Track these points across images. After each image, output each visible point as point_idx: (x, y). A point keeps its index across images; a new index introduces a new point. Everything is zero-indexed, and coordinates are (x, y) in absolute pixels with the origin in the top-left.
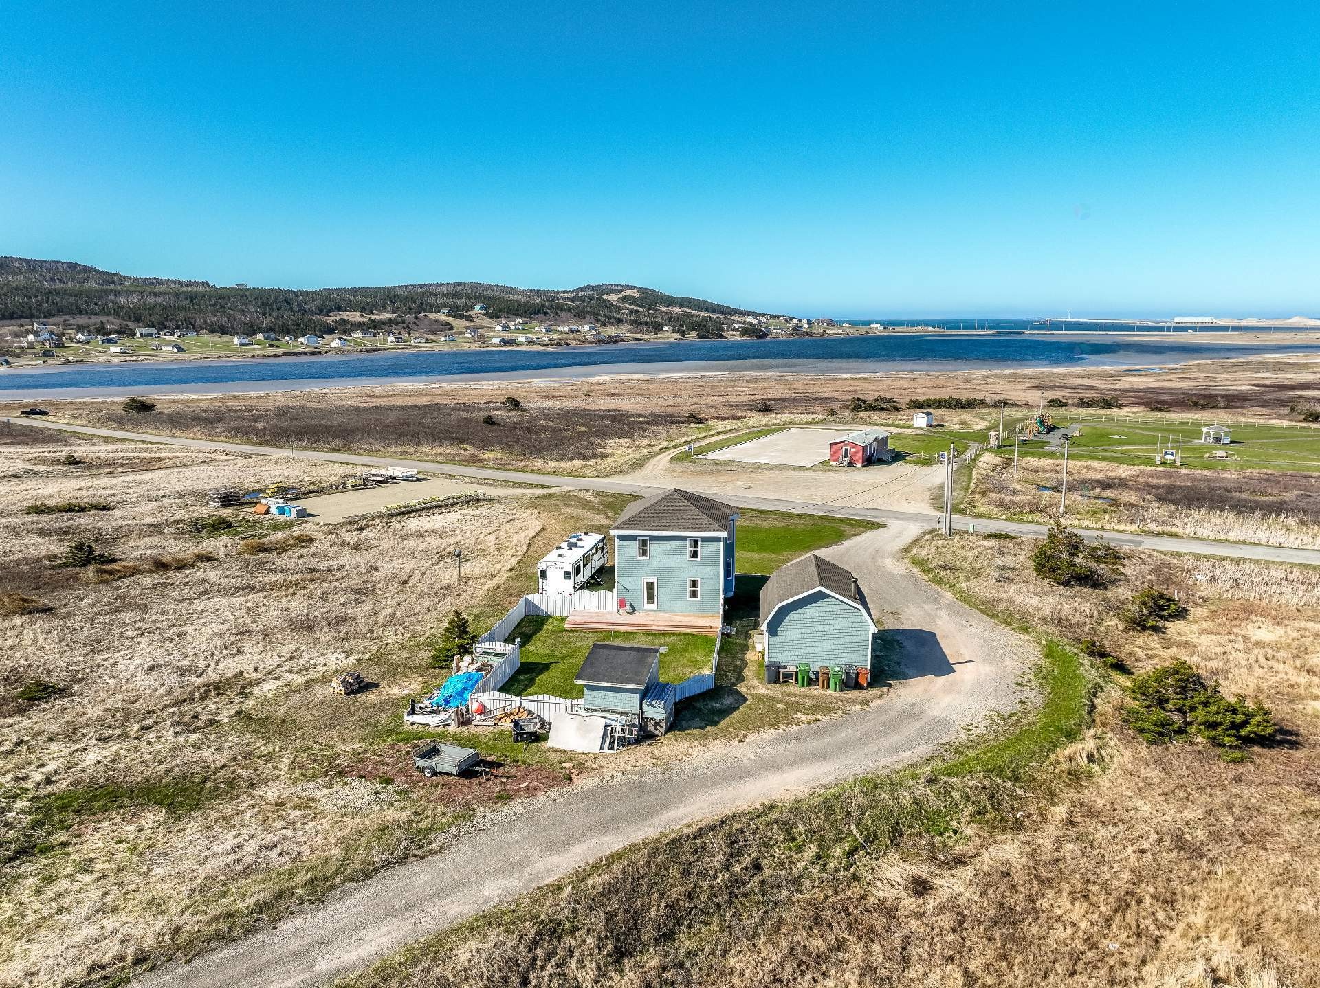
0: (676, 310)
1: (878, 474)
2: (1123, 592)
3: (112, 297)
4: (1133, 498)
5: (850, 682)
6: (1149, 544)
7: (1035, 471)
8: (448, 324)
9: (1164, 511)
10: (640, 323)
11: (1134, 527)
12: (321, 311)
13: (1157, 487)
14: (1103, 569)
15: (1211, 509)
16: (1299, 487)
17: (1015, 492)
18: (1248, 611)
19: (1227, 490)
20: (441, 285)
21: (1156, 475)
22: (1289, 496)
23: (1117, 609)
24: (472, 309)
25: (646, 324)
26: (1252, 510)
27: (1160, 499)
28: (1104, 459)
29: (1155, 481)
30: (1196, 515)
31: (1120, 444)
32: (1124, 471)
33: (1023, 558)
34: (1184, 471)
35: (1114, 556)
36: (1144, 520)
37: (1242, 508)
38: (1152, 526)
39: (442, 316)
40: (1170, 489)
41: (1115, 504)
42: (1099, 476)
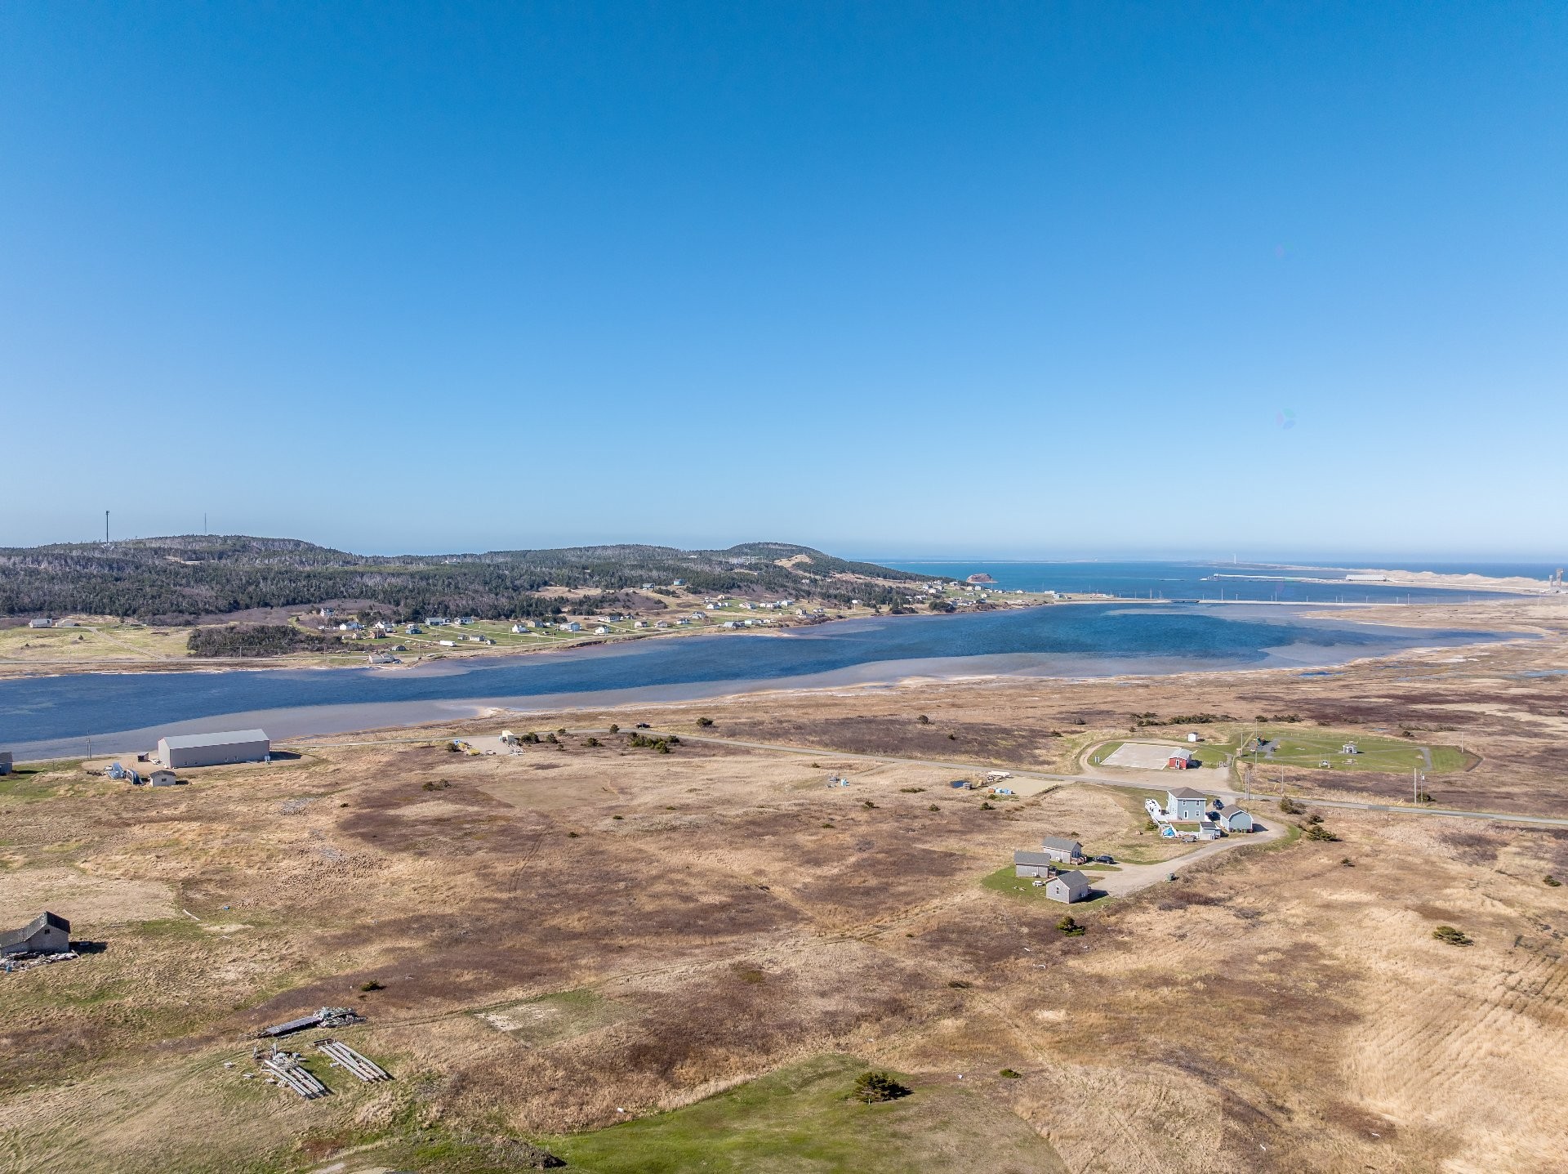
0: (849, 577)
1: (1193, 772)
2: (1305, 815)
3: (358, 579)
4: (1308, 785)
5: (1248, 831)
6: (1315, 803)
7: (1265, 771)
8: (660, 602)
9: (1319, 790)
10: (829, 596)
11: (1309, 797)
12: (532, 587)
13: (1318, 780)
14: (1300, 809)
15: (1338, 790)
16: (1376, 780)
17: (1261, 783)
18: (1340, 820)
19: (1347, 781)
20: (605, 548)
21: (1318, 773)
22: (1370, 784)
23: (1305, 819)
24: (671, 584)
25: (835, 597)
26: (1353, 790)
27: (1320, 786)
28: (1295, 764)
29: (1318, 777)
30: (1332, 792)
31: (1303, 754)
32: (1305, 771)
33: (1275, 807)
34: (1331, 772)
35: (1303, 806)
36: (1313, 795)
37: (1349, 789)
38: (1316, 797)
39: (646, 591)
40: (1324, 781)
41: (1301, 787)
42: (1294, 774)
